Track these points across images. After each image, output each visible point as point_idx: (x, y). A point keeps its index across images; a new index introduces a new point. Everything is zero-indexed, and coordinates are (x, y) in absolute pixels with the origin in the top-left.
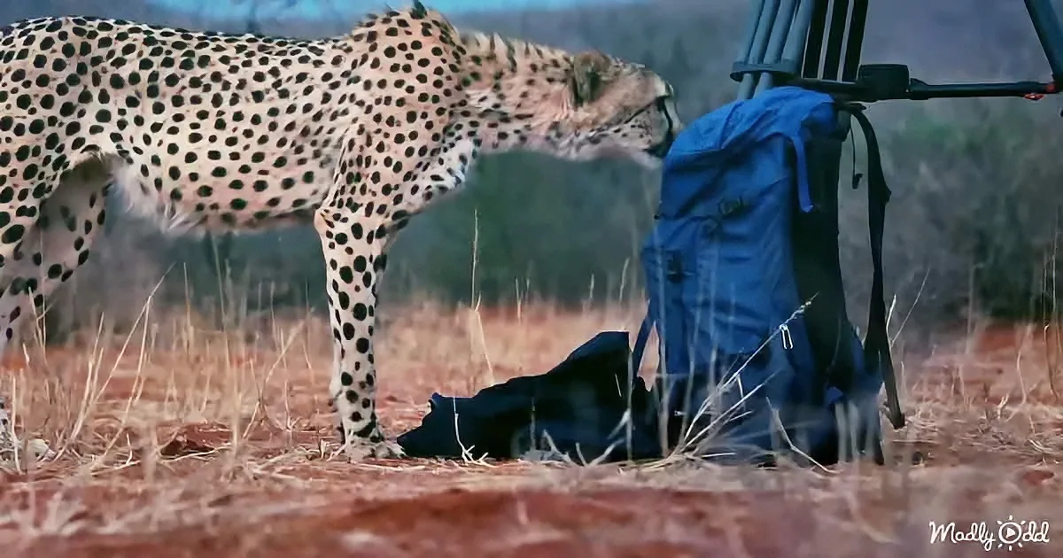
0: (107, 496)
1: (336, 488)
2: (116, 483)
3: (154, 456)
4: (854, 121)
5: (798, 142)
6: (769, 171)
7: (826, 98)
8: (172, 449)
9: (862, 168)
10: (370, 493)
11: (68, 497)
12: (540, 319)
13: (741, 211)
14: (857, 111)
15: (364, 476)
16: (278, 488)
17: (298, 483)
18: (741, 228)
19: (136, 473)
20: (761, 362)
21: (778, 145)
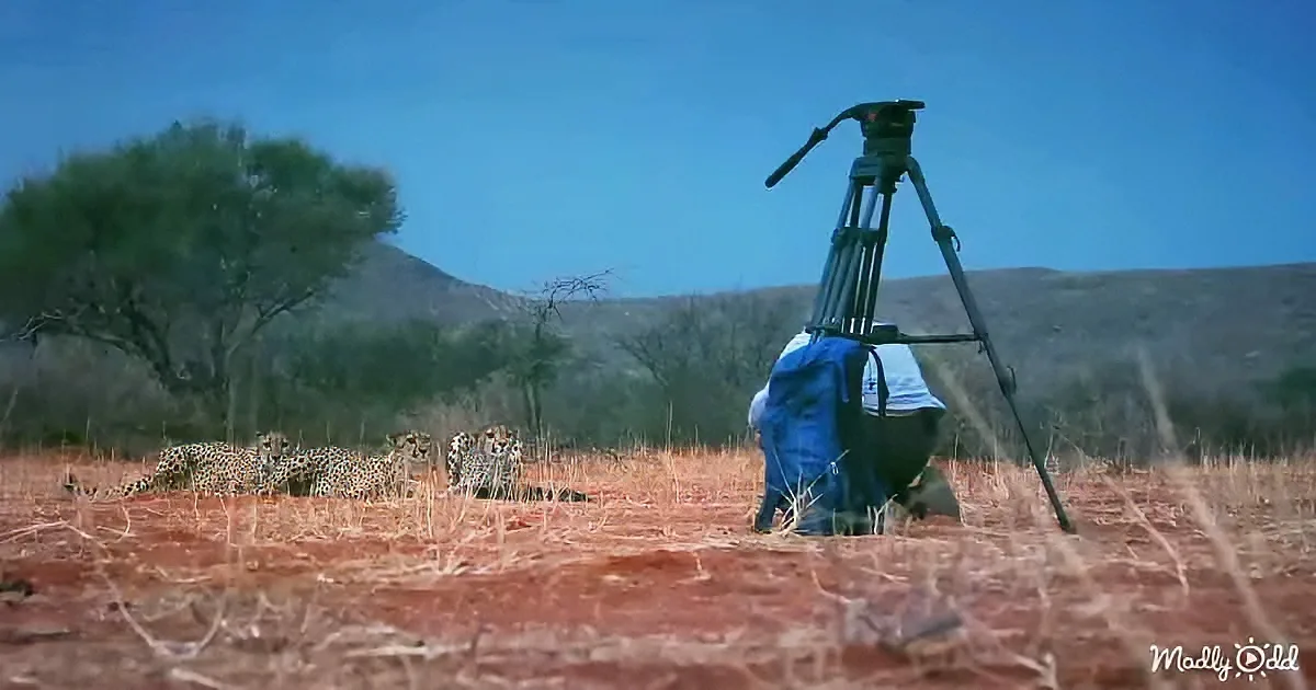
0: (478, 553)
1: (598, 549)
2: (482, 547)
3: (502, 532)
4: (870, 354)
5: (841, 365)
6: (825, 382)
7: (855, 343)
8: (512, 526)
9: (875, 376)
10: (617, 552)
11: (457, 554)
12: (700, 455)
13: (811, 402)
14: (872, 350)
15: (613, 542)
16: (568, 548)
17: (576, 545)
18: (809, 411)
19: (492, 540)
20: (823, 481)
21: (832, 366)
